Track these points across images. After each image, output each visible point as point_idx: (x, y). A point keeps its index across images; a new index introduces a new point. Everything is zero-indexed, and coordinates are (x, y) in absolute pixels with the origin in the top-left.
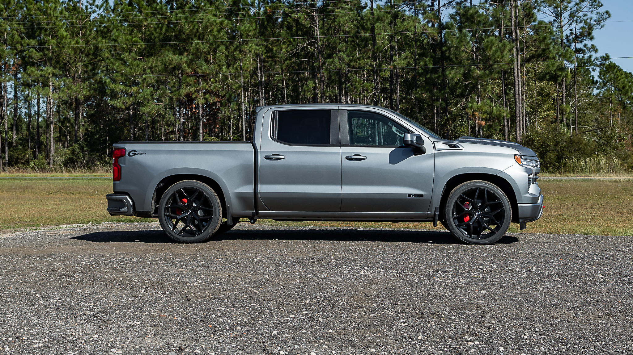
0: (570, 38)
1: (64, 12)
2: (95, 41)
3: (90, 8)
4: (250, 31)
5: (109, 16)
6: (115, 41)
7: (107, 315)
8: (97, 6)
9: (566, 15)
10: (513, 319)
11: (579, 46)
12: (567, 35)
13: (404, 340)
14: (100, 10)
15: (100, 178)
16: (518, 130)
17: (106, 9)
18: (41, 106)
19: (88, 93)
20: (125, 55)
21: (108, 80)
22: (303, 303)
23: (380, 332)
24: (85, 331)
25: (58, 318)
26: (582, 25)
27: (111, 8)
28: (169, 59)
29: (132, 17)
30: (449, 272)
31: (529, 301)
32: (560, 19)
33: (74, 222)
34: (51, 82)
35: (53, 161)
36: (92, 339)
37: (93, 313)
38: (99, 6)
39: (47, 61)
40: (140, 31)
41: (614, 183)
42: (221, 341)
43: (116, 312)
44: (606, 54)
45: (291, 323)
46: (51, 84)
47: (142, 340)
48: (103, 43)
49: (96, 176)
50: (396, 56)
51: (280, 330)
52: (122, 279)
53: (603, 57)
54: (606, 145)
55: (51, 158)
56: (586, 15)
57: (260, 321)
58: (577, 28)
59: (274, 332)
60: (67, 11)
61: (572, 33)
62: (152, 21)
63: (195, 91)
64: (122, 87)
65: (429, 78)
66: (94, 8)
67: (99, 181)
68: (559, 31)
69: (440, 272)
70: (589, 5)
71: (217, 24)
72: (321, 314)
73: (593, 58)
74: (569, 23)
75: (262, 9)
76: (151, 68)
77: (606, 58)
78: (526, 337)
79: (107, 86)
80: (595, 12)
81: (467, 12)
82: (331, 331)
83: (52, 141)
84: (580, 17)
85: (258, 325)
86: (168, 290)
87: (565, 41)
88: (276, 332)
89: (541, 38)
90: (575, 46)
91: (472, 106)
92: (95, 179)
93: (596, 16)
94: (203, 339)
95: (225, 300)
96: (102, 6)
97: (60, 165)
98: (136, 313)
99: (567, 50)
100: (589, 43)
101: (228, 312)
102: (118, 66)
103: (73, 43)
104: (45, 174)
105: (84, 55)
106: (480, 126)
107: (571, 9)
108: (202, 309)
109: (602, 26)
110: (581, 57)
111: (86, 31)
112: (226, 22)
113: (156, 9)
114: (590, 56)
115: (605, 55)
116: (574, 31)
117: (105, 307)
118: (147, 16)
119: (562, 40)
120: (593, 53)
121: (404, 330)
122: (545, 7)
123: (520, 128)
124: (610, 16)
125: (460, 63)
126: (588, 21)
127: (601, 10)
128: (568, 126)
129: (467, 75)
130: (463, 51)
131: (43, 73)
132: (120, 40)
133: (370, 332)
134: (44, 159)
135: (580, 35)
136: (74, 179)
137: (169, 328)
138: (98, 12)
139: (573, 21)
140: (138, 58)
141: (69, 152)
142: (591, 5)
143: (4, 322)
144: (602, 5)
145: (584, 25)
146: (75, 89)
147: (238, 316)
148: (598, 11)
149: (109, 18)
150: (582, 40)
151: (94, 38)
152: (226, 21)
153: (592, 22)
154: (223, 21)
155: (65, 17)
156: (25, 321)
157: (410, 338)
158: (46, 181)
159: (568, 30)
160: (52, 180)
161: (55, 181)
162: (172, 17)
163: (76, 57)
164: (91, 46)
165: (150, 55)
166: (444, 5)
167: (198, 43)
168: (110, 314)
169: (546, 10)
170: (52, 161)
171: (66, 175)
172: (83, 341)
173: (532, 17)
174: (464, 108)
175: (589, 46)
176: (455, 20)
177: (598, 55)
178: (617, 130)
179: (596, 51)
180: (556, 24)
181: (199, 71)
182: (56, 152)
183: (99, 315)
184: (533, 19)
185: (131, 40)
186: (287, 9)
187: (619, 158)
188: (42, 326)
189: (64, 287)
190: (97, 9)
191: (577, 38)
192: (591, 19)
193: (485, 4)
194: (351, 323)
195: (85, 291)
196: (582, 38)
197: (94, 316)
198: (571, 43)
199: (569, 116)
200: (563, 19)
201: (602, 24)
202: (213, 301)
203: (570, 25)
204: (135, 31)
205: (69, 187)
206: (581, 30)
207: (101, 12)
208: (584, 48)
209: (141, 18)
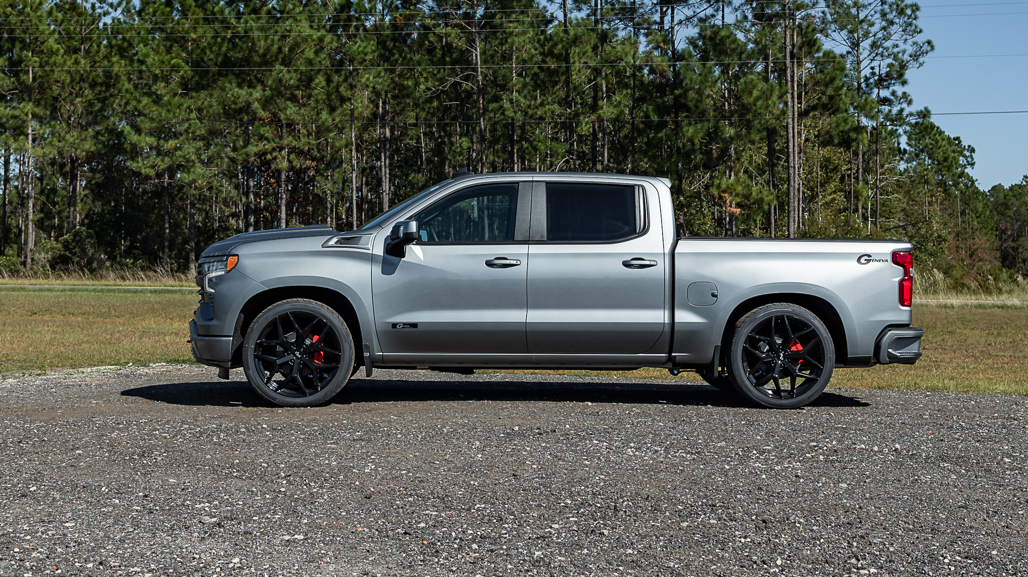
0: (872, 80)
1: (55, 13)
2: (106, 63)
3: (100, 8)
4: (366, 54)
5: (131, 22)
6: (142, 62)
7: (240, 523)
8: (111, 5)
9: (866, 44)
10: (911, 530)
11: (884, 93)
12: (866, 76)
13: (755, 566)
14: (116, 10)
15: (118, 289)
16: (792, 224)
17: (127, 11)
18: (12, 167)
19: (93, 149)
20: (160, 87)
21: (128, 128)
22: (563, 504)
23: (710, 552)
24: (213, 551)
25: (157, 529)
26: (890, 61)
27: (135, 9)
28: (233, 95)
29: (171, 25)
30: (769, 452)
31: (921, 500)
32: (857, 51)
33: (102, 362)
34: (30, 129)
35: (33, 260)
36: (231, 565)
37: (214, 520)
38: (115, 4)
39: (23, 92)
40: (183, 48)
41: (943, 309)
42: (454, 569)
43: (254, 518)
44: (926, 108)
45: (558, 538)
46: (30, 131)
47: (319, 567)
48: (119, 66)
49: (108, 285)
50: (603, 100)
51: (545, 549)
52: (238, 461)
53: (922, 112)
54: (920, 249)
55: (29, 254)
56: (897, 46)
57: (506, 534)
58: (883, 66)
59: (537, 553)
60: (60, 12)
61: (873, 74)
62: (205, 32)
63: (274, 149)
64: (151, 140)
65: (653, 137)
66: (106, 7)
67: (117, 294)
68: (854, 68)
69: (755, 452)
70: (901, 29)
71: (313, 41)
72: (602, 522)
73: (905, 113)
74: (871, 57)
75: (387, 19)
76: (200, 110)
77: (925, 114)
78: (946, 561)
79: (125, 138)
80: (910, 42)
81: (716, 33)
82: (630, 551)
83: (30, 227)
84: (887, 49)
85: (503, 540)
86: (325, 480)
87: (863, 85)
88: (540, 553)
89: (828, 78)
90: (878, 93)
91: (719, 184)
92: (109, 291)
93: (911, 48)
94: (421, 565)
95: (429, 499)
96: (119, 4)
97: (43, 267)
98: (289, 520)
99: (866, 99)
100: (899, 89)
101: (445, 519)
102: (145, 105)
103: (69, 63)
104: (20, 281)
105: (87, 85)
106: (732, 215)
107: (874, 36)
108: (398, 513)
109: (921, 65)
110: (887, 110)
111: (91, 45)
112: (329, 38)
113: (213, 13)
114: (902, 110)
115: (923, 109)
116: (877, 70)
117: (232, 510)
118: (198, 23)
119: (859, 85)
120: (905, 105)
121: (748, 550)
122: (835, 31)
123: (794, 221)
124: (932, 48)
125: (702, 116)
126: (900, 55)
127: (920, 39)
128: (865, 219)
129: (713, 135)
130: (708, 96)
131: (17, 113)
132: (149, 61)
133: (694, 552)
134: (16, 256)
135: (886, 76)
136: (72, 290)
137: (356, 545)
138: (113, 14)
139: (877, 54)
140: (180, 91)
141: (59, 246)
142: (903, 31)
143: (65, 535)
144: (921, 31)
145: (894, 62)
146: (71, 140)
147: (465, 526)
148: (914, 39)
149: (132, 25)
150: (890, 84)
151: (105, 57)
152: (330, 36)
153: (906, 57)
154: (324, 36)
155: (56, 21)
156: (102, 534)
157: (764, 562)
158: (24, 293)
159: (869, 67)
160: (34, 291)
161: (40, 293)
162: (238, 27)
163: (72, 88)
164: (100, 70)
165: (199, 87)
166: (680, 22)
167: (281, 71)
168: (245, 522)
169: (835, 35)
170: (29, 260)
171: (54, 283)
172: (218, 570)
173: (814, 45)
174: (707, 187)
175: (900, 94)
176: (696, 46)
177: (914, 108)
178: (935, 226)
179: (910, 103)
180: (850, 58)
181: (282, 116)
182: (35, 245)
183: (227, 524)
184: (816, 48)
185: (169, 63)
186: (428, 21)
187: (939, 269)
188: (135, 542)
189: (145, 475)
190: (110, 10)
191: (882, 82)
192: (904, 52)
193: (745, 24)
194: (657, 538)
195: (185, 483)
196: (889, 81)
197: (219, 525)
198: (872, 89)
199: (865, 203)
200: (861, 50)
201: (921, 60)
202: (410, 499)
203: (872, 60)
204: (176, 48)
205: (65, 304)
206: (888, 69)
207: (118, 14)
208: (892, 98)
209: (187, 26)
